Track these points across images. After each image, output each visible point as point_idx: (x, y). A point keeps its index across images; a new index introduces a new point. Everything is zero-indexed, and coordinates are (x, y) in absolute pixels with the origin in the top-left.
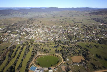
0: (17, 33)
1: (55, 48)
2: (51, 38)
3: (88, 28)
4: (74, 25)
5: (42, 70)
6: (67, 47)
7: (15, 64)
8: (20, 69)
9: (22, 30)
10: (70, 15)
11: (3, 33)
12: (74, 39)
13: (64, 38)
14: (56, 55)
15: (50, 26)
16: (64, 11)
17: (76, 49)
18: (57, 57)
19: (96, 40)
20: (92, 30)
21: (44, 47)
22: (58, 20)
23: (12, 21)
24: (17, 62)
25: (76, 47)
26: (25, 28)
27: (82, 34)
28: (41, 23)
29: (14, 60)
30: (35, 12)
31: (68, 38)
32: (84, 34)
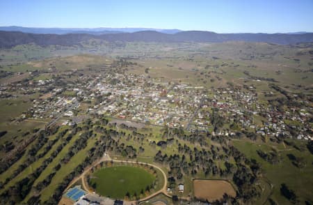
0: (76, 96)
1: (159, 148)
2: (158, 117)
3: (289, 98)
4: (245, 86)
5: (96, 202)
6: (195, 149)
7: (37, 174)
8: (42, 190)
9: (89, 90)
10: (245, 57)
11: (42, 94)
12: (227, 126)
13: (198, 121)
14: (152, 168)
15: (170, 83)
16: (229, 42)
17: (221, 157)
18: (155, 172)
19: (303, 138)
20: (301, 106)
21: (128, 140)
22: (200, 68)
23: (72, 63)
24: (44, 169)
25: (222, 152)
26: (98, 84)
27: (260, 114)
28: (147, 72)
29: (39, 164)
30: (144, 43)
31: (208, 122)
32: (264, 116)
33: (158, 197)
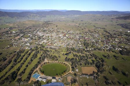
0: (29, 37)
1: (66, 56)
2: (64, 44)
3: (111, 35)
4: (95, 31)
5: (45, 78)
6: (80, 55)
7: (19, 69)
8: (22, 76)
9: (35, 34)
10: (93, 20)
11: (15, 37)
12: (90, 46)
13: (79, 45)
14: (64, 64)
15: (66, 31)
16: (86, 15)
17: (90, 58)
18: (66, 65)
20: (116, 37)
21: (53, 53)
22: (77, 25)
23: (26, 24)
24: (21, 67)
25: (90, 56)
26: (38, 32)
27: (102, 41)
28: (57, 27)
29: (19, 65)
30: (53, 15)
31: (83, 45)
33: (69, 75)
